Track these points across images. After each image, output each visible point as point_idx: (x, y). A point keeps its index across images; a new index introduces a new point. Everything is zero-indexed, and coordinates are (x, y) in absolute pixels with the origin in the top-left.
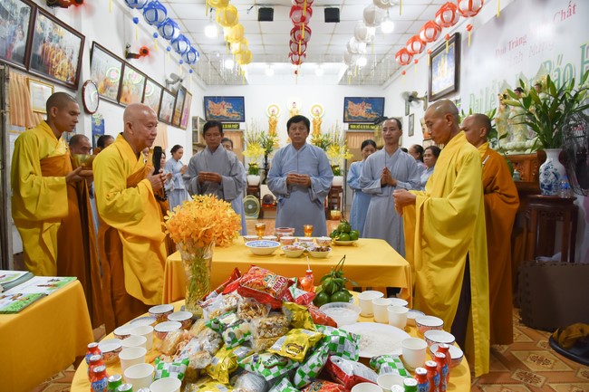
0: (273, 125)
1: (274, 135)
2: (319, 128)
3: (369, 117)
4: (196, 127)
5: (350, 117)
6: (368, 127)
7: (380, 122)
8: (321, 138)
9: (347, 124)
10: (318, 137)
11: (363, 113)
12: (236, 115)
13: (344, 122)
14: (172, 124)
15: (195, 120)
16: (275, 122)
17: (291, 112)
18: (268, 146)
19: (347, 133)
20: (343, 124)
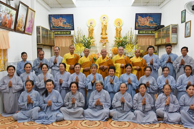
0: (91, 31)
1: (92, 38)
2: (120, 33)
3: (151, 26)
4: (39, 33)
5: (139, 26)
6: (150, 32)
7: (159, 29)
8: (121, 39)
9: (137, 31)
10: (119, 39)
11: (147, 24)
12: (68, 26)
13: (136, 29)
14: (15, 30)
15: (38, 28)
16: (93, 30)
17: (102, 23)
18: (88, 45)
19: (137, 36)
20: (135, 30)
